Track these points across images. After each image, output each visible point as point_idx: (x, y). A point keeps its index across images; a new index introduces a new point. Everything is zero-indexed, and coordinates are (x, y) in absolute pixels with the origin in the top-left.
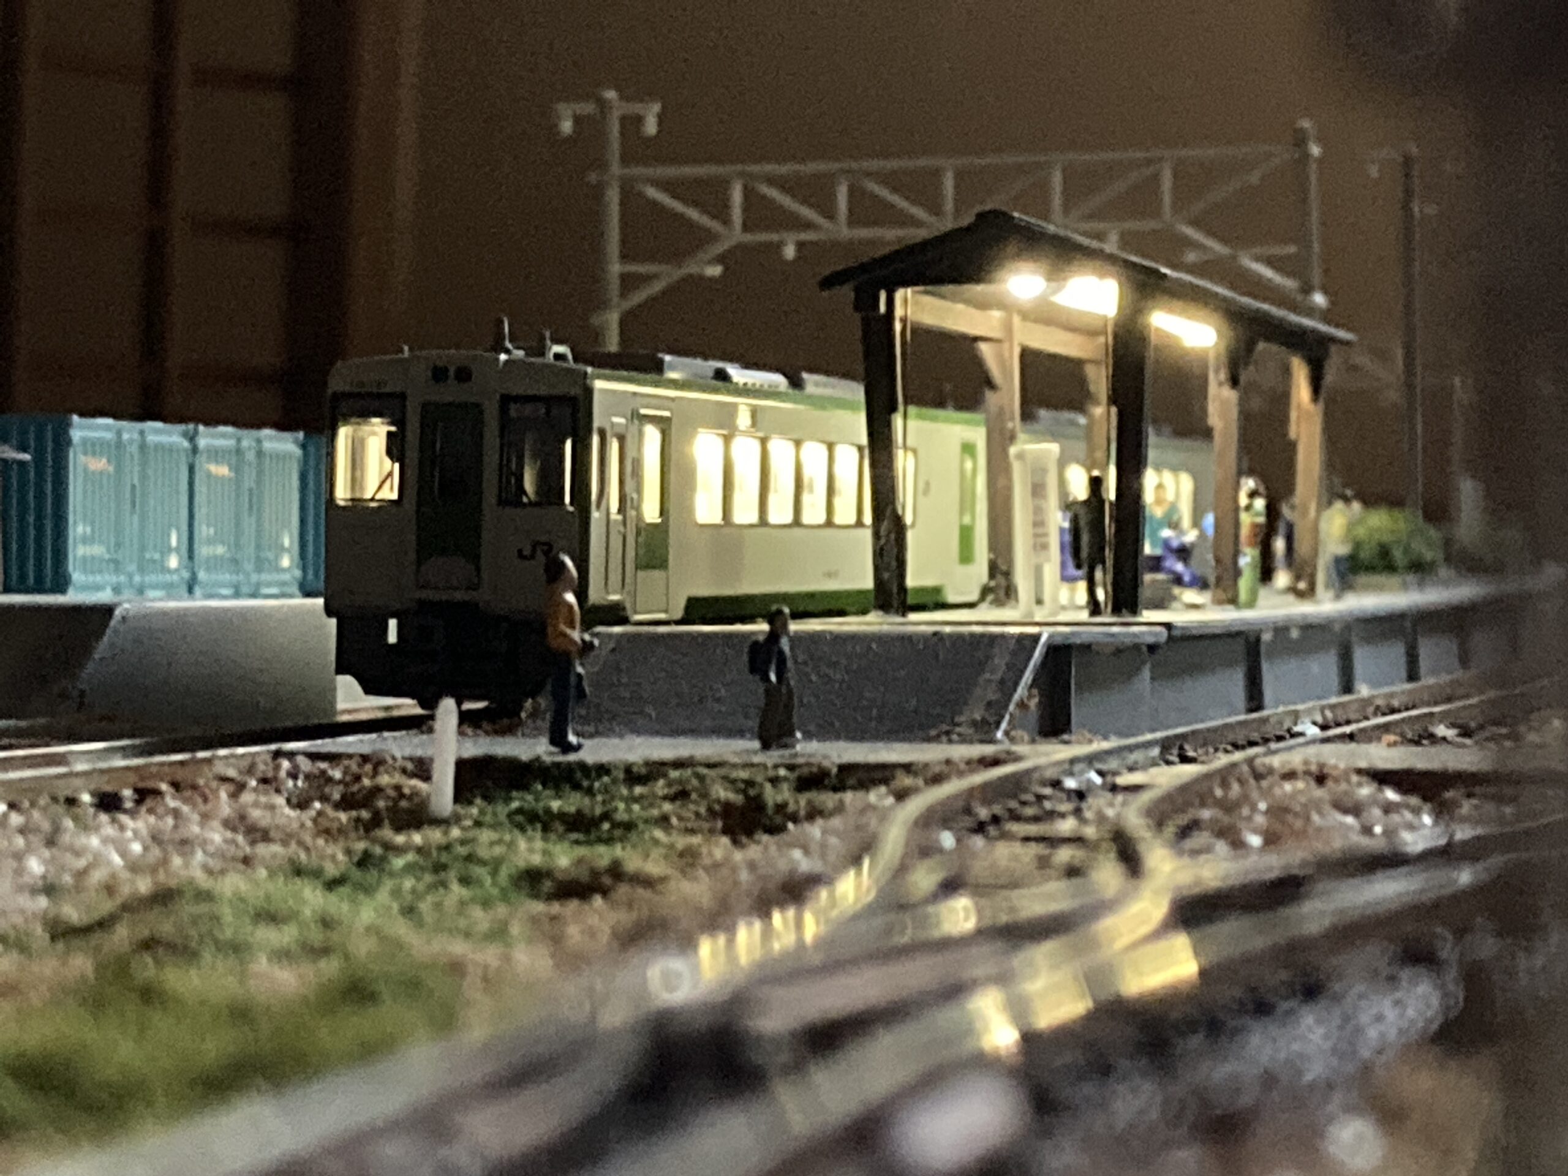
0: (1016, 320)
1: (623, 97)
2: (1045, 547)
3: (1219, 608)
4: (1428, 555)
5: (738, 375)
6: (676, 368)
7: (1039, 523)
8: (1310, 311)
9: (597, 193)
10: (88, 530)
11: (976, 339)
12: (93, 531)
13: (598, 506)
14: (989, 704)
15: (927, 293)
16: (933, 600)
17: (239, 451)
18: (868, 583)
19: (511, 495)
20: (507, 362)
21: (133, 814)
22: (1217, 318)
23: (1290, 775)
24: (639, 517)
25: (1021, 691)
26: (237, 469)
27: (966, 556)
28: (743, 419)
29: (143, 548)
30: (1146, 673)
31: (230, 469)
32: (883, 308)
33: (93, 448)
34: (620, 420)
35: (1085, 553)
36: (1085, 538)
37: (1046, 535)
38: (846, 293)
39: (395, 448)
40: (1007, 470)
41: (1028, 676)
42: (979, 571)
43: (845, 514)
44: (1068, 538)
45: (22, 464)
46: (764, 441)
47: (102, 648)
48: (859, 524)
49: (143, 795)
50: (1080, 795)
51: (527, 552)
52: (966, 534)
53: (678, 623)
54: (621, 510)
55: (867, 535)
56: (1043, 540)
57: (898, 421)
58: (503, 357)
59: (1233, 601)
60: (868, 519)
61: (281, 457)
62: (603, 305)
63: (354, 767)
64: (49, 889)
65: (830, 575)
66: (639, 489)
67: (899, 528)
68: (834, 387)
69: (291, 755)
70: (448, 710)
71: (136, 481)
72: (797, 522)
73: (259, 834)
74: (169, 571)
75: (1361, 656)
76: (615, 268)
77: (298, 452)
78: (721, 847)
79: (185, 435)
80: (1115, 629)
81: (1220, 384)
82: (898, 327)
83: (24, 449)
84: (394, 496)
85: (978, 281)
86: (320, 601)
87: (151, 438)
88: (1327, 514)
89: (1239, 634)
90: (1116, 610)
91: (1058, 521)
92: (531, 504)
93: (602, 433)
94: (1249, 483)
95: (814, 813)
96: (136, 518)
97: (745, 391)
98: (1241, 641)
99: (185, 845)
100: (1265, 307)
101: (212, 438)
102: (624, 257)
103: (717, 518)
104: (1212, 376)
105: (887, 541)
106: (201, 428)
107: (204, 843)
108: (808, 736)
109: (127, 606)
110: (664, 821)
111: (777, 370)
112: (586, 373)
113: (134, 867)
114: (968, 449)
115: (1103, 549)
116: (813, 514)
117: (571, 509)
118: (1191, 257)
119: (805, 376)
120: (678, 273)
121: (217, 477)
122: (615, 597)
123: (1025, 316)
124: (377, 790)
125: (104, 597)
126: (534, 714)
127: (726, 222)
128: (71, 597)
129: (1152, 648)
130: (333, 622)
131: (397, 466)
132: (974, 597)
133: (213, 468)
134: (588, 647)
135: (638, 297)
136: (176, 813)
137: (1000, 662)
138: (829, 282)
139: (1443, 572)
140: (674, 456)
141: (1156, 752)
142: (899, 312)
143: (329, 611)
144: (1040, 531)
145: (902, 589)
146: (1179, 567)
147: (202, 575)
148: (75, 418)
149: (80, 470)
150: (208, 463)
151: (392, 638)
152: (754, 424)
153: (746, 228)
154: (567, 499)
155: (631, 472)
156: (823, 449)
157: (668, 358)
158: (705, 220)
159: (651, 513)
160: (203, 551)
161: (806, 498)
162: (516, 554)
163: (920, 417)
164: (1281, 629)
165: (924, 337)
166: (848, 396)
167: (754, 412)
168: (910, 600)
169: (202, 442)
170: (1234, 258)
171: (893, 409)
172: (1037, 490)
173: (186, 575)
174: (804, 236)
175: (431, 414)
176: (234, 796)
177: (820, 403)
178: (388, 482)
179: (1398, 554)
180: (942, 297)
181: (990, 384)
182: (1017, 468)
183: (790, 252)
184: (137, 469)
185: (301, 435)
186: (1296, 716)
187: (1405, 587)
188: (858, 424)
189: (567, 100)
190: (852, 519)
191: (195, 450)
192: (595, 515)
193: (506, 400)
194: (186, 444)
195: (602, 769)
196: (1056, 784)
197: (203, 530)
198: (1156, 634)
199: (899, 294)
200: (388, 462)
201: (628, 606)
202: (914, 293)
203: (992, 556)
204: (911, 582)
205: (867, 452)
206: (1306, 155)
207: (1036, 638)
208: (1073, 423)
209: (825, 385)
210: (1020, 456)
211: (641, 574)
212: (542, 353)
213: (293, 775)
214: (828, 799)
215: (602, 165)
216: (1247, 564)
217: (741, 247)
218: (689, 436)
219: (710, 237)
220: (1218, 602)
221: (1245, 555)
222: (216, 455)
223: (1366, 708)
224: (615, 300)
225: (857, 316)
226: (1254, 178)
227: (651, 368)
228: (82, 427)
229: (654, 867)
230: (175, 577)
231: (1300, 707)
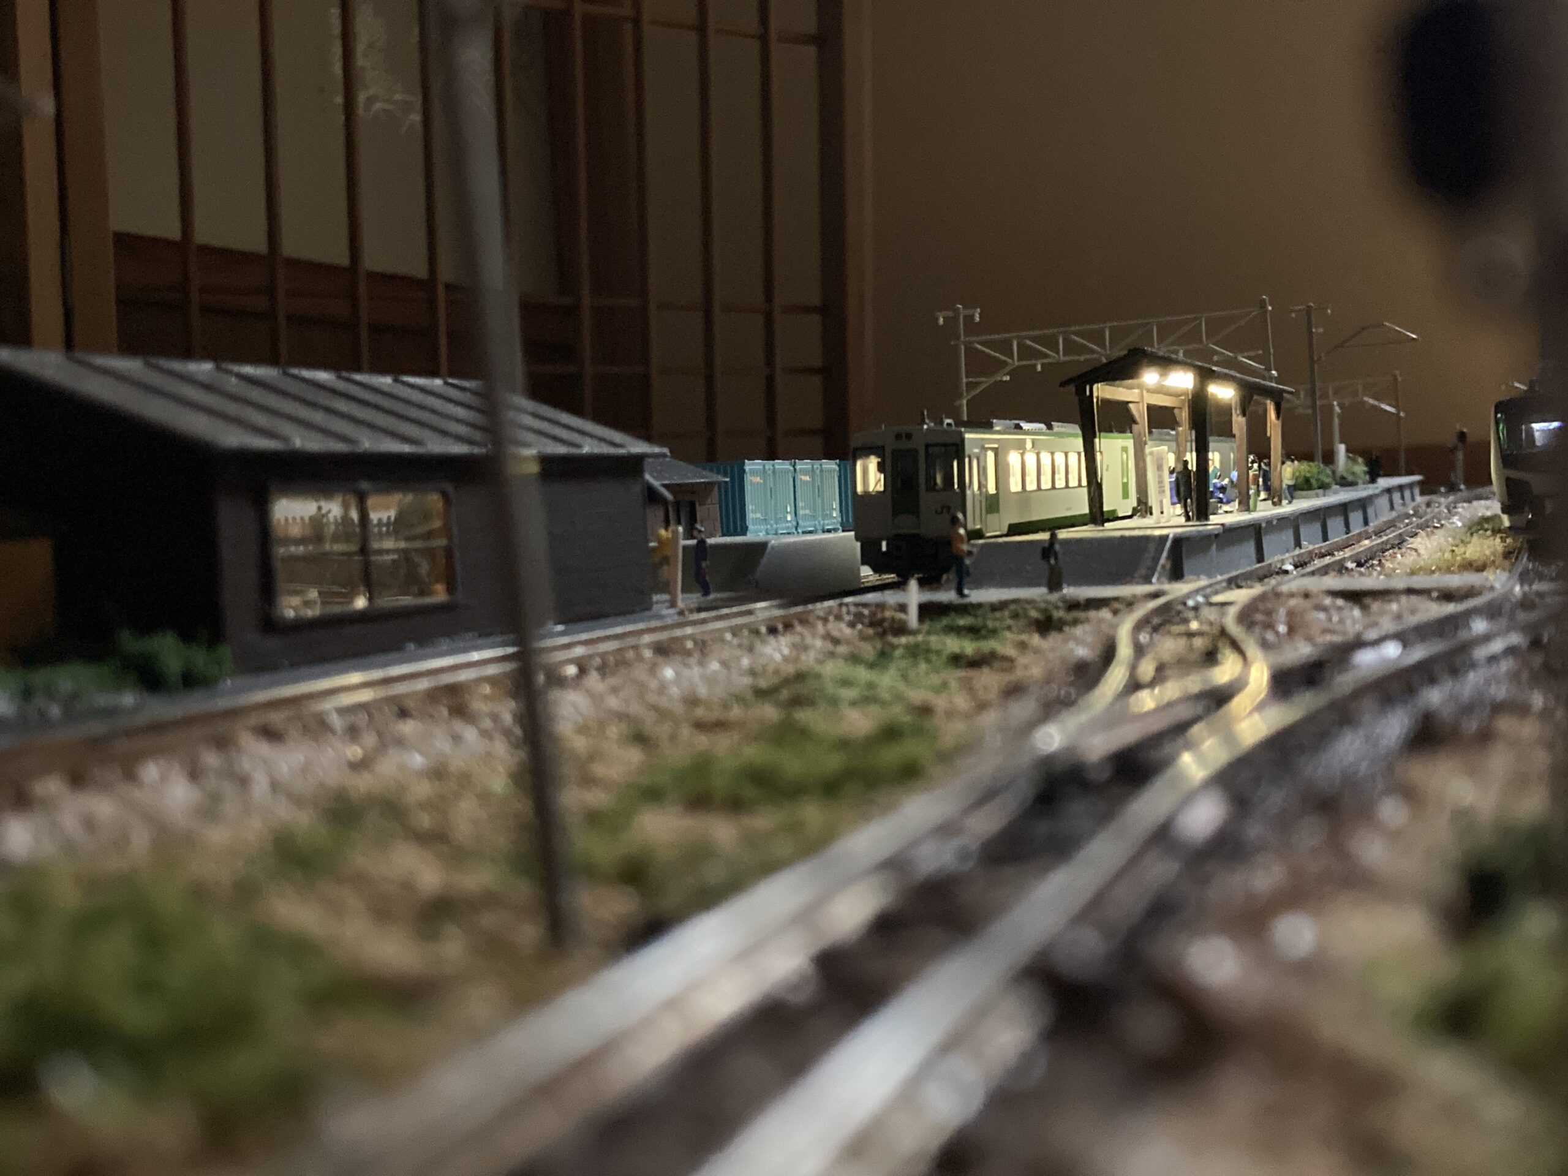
0: (1145, 392)
1: (965, 307)
2: (1164, 491)
3: (1241, 513)
4: (1327, 480)
5: (1026, 426)
6: (999, 424)
7: (1161, 482)
8: (1271, 378)
9: (956, 348)
10: (754, 507)
11: (1128, 402)
12: (755, 507)
13: (970, 487)
14: (1148, 569)
15: (1107, 385)
16: (1114, 517)
17: (813, 470)
18: (1086, 511)
19: (931, 486)
20: (927, 429)
21: (783, 635)
22: (1235, 385)
23: (1292, 595)
24: (987, 491)
25: (1162, 561)
26: (813, 477)
27: (1126, 495)
28: (1029, 445)
29: (776, 514)
30: (1214, 547)
31: (810, 478)
32: (1088, 393)
33: (754, 473)
34: (976, 451)
35: (1182, 494)
36: (1182, 489)
37: (1163, 487)
38: (1072, 388)
39: (881, 468)
40: (1144, 461)
41: (1165, 554)
42: (1133, 502)
43: (1073, 483)
44: (1174, 485)
45: (726, 482)
46: (1038, 454)
47: (764, 560)
48: (1080, 485)
49: (788, 626)
50: (1196, 608)
51: (939, 510)
52: (1125, 486)
53: (1007, 535)
54: (980, 488)
55: (1085, 490)
56: (1163, 489)
57: (1097, 440)
58: (925, 427)
59: (1248, 510)
60: (1084, 482)
61: (830, 471)
62: (960, 396)
63: (873, 609)
64: (752, 672)
65: (1068, 509)
66: (986, 479)
67: (1099, 486)
68: (1065, 427)
69: (847, 605)
70: (913, 584)
71: (772, 486)
72: (1053, 487)
73: (836, 641)
74: (787, 521)
75: (1304, 530)
76: (964, 380)
77: (837, 468)
78: (1036, 640)
79: (791, 464)
80: (1201, 528)
81: (1238, 415)
82: (1095, 400)
83: (725, 476)
84: (882, 489)
85: (1131, 378)
86: (853, 533)
87: (777, 467)
88: (1284, 466)
89: (1253, 525)
90: (1198, 519)
91: (1168, 480)
92: (941, 490)
93: (970, 457)
94: (1251, 457)
95: (1075, 622)
96: (773, 501)
97: (1028, 433)
98: (1251, 529)
99: (806, 648)
100: (1258, 380)
101: (801, 465)
102: (967, 377)
103: (1019, 489)
104: (1233, 412)
105: (1094, 494)
106: (797, 461)
107: (813, 646)
108: (1069, 585)
109: (774, 542)
110: (1009, 628)
111: (1040, 422)
112: (961, 432)
113: (786, 659)
114: (1125, 449)
115: (1191, 492)
116: (1060, 483)
117: (957, 491)
118: (1215, 358)
119: (1053, 423)
120: (992, 380)
121: (804, 481)
122: (978, 527)
123: (1148, 391)
124: (883, 620)
125: (761, 537)
126: (948, 581)
127: (1011, 356)
128: (750, 537)
129: (1217, 536)
130: (859, 544)
131: (882, 476)
132: (1130, 513)
133: (803, 478)
134: (970, 553)
135: (974, 393)
136: (801, 634)
137: (1152, 547)
138: (1063, 384)
139: (1335, 487)
140: (1000, 461)
141: (1224, 584)
142: (1095, 394)
143: (857, 538)
144: (1162, 485)
145: (1102, 512)
146: (1221, 496)
147: (800, 522)
148: (746, 461)
149: (748, 480)
150: (801, 475)
151: (884, 548)
152: (1033, 447)
153: (1020, 359)
154: (956, 486)
155: (982, 471)
156: (1063, 455)
157: (995, 421)
158: (1003, 358)
159: (992, 489)
160: (801, 512)
161: (1057, 476)
162: (934, 512)
163: (1105, 438)
164: (1269, 522)
165: (1106, 403)
166: (1072, 431)
167: (1033, 442)
168: (1106, 516)
169: (798, 467)
170: (1236, 358)
171: (1095, 437)
172: (1160, 468)
173: (795, 523)
174: (1045, 361)
175: (898, 455)
176: (825, 625)
177: (1060, 435)
178: (879, 485)
179: (1313, 482)
180: (1114, 386)
181: (1135, 422)
182: (1149, 459)
183: (1039, 368)
184: (772, 479)
185: (838, 461)
186: (1283, 562)
187: (1317, 496)
188: (1079, 443)
189: (940, 311)
190: (1076, 484)
191: (795, 470)
192: (968, 492)
193: (927, 446)
194: (792, 468)
195: (980, 605)
196: (1185, 604)
197: (800, 504)
198: (1219, 529)
199: (1095, 387)
200: (878, 474)
201: (984, 530)
202: (1101, 385)
203: (1138, 496)
204: (1105, 509)
205: (1083, 454)
206: (1266, 311)
207: (1167, 536)
208: (1169, 434)
209: (1062, 427)
210: (1151, 453)
211: (989, 516)
212: (942, 423)
213: (848, 613)
214: (1081, 615)
215: (958, 338)
216: (1253, 493)
217: (1017, 367)
218: (1007, 453)
219: (1005, 363)
220: (1240, 510)
221: (1252, 489)
222: (805, 472)
223: (1312, 556)
224: (965, 394)
225: (1076, 398)
226: (1243, 323)
227: (988, 426)
228: (749, 465)
229: (1009, 651)
230: (790, 524)
231: (1284, 557)
